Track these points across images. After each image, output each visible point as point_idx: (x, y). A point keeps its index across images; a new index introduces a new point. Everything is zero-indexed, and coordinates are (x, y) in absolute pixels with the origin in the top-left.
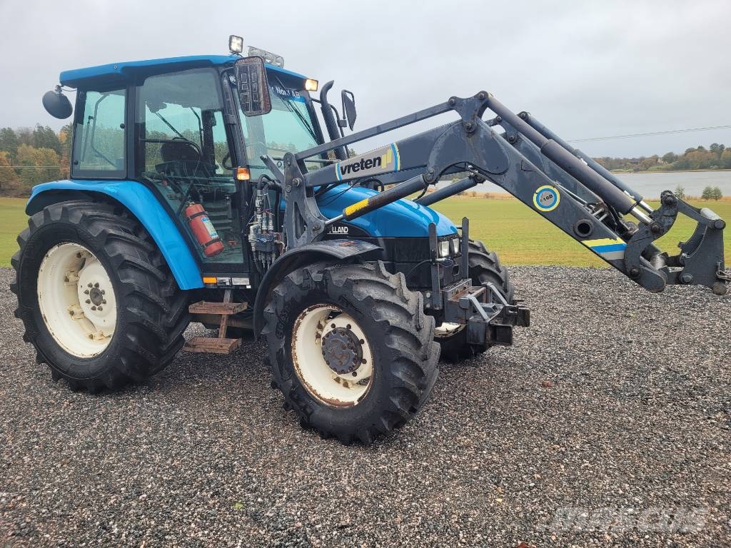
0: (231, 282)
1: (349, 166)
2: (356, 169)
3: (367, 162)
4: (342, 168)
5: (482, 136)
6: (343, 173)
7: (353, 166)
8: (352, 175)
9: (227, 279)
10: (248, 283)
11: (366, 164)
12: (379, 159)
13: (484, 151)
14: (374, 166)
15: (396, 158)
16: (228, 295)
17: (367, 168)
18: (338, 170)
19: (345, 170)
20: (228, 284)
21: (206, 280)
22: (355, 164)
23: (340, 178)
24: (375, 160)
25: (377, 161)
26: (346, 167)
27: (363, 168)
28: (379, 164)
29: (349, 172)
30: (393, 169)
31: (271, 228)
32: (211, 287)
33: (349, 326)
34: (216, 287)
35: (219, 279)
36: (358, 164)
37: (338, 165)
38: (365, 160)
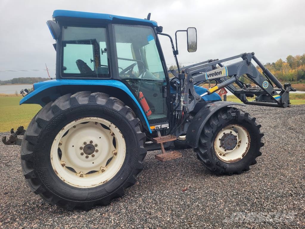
0: (161, 127)
1: (211, 74)
4: (208, 75)
5: (252, 66)
6: (208, 77)
7: (212, 74)
8: (212, 78)
9: (159, 126)
10: (168, 126)
11: (217, 74)
12: (221, 72)
13: (252, 71)
14: (219, 74)
15: (227, 71)
16: (159, 134)
17: (217, 75)
18: (206, 76)
19: (209, 76)
21: (151, 128)
23: (207, 79)
24: (220, 72)
26: (209, 74)
27: (215, 75)
28: (221, 74)
29: (210, 77)
30: (225, 76)
33: (231, 132)
34: (154, 131)
35: (156, 126)
36: (214, 73)
37: (206, 74)
38: (216, 72)
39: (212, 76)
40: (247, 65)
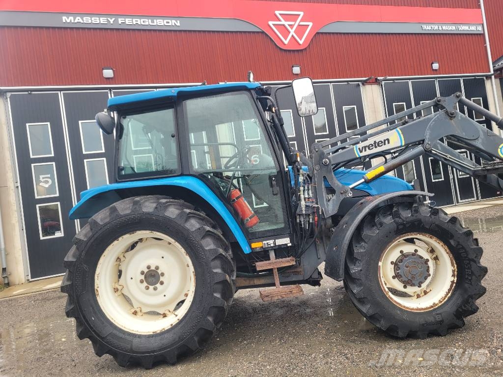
0: (275, 243)
1: (365, 147)
2: (371, 148)
3: (379, 142)
4: (359, 149)
5: (460, 119)
6: (361, 152)
7: (368, 147)
8: (369, 152)
9: (271, 242)
10: (289, 242)
11: (378, 144)
12: (388, 140)
14: (385, 144)
15: (401, 138)
16: (272, 255)
17: (379, 146)
18: (357, 151)
19: (363, 150)
20: (272, 245)
21: (254, 245)
22: (369, 145)
23: (358, 155)
24: (385, 141)
25: (387, 142)
26: (363, 148)
27: (376, 147)
28: (389, 143)
29: (365, 151)
30: (400, 145)
31: (311, 195)
32: (258, 250)
34: (262, 250)
35: (265, 242)
36: (372, 145)
37: (356, 147)
38: (377, 142)
39: (369, 149)
40: (448, 118)
